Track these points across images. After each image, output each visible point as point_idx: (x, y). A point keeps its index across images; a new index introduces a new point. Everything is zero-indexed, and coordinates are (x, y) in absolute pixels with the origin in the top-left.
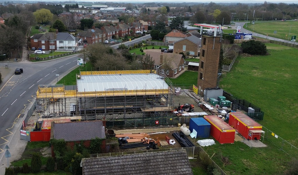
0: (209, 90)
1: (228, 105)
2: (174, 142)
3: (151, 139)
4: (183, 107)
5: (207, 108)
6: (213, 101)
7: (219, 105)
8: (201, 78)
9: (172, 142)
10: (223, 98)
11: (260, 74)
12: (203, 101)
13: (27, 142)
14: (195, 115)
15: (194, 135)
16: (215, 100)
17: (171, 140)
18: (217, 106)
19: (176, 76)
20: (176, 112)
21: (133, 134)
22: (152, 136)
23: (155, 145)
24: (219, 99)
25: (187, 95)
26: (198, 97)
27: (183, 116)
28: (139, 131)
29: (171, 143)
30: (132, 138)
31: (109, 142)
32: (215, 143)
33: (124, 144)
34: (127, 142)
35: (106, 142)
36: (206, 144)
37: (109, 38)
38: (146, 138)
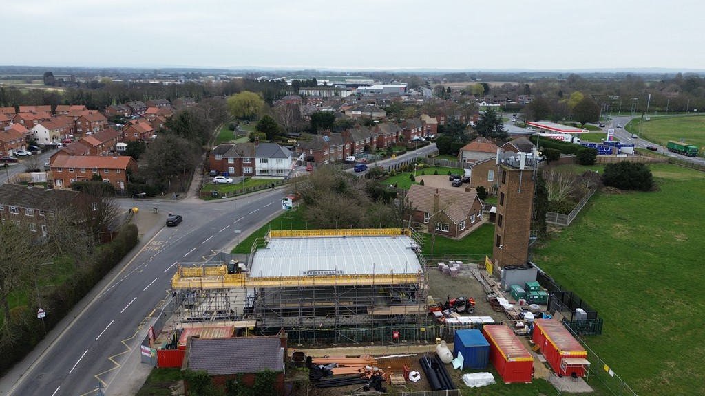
0: (510, 269)
1: (542, 301)
2: (418, 377)
3: (377, 369)
4: (454, 303)
5: (500, 306)
6: (514, 292)
7: (524, 301)
8: (498, 245)
9: (415, 376)
10: (535, 287)
11: (626, 232)
12: (499, 289)
13: (152, 367)
14: (470, 322)
15: (458, 363)
16: (520, 290)
17: (413, 373)
18: (522, 303)
19: (463, 235)
20: (438, 313)
21: (347, 357)
22: (381, 363)
23: (380, 381)
24: (527, 288)
25: (472, 277)
26: (492, 281)
27: (448, 324)
28: (361, 350)
29: (412, 378)
30: (344, 366)
31: (290, 376)
32: (494, 382)
33: (324, 379)
34: (332, 375)
35: (284, 376)
36: (477, 383)
37: (357, 150)
38: (368, 367)
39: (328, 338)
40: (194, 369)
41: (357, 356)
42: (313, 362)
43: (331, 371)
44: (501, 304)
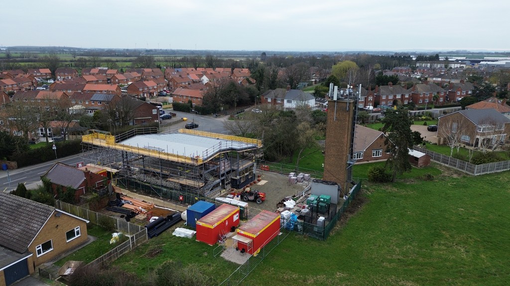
0: (316, 182)
7: (307, 206)
16: (312, 198)
18: (304, 207)
19: (357, 164)
31: (85, 195)
32: (190, 237)
33: (116, 207)
34: (121, 206)
35: (83, 194)
36: (179, 234)
37: (384, 103)
38: (140, 208)
39: (148, 190)
40: (47, 178)
41: (146, 202)
42: (123, 198)
43: (123, 204)
44: (285, 203)
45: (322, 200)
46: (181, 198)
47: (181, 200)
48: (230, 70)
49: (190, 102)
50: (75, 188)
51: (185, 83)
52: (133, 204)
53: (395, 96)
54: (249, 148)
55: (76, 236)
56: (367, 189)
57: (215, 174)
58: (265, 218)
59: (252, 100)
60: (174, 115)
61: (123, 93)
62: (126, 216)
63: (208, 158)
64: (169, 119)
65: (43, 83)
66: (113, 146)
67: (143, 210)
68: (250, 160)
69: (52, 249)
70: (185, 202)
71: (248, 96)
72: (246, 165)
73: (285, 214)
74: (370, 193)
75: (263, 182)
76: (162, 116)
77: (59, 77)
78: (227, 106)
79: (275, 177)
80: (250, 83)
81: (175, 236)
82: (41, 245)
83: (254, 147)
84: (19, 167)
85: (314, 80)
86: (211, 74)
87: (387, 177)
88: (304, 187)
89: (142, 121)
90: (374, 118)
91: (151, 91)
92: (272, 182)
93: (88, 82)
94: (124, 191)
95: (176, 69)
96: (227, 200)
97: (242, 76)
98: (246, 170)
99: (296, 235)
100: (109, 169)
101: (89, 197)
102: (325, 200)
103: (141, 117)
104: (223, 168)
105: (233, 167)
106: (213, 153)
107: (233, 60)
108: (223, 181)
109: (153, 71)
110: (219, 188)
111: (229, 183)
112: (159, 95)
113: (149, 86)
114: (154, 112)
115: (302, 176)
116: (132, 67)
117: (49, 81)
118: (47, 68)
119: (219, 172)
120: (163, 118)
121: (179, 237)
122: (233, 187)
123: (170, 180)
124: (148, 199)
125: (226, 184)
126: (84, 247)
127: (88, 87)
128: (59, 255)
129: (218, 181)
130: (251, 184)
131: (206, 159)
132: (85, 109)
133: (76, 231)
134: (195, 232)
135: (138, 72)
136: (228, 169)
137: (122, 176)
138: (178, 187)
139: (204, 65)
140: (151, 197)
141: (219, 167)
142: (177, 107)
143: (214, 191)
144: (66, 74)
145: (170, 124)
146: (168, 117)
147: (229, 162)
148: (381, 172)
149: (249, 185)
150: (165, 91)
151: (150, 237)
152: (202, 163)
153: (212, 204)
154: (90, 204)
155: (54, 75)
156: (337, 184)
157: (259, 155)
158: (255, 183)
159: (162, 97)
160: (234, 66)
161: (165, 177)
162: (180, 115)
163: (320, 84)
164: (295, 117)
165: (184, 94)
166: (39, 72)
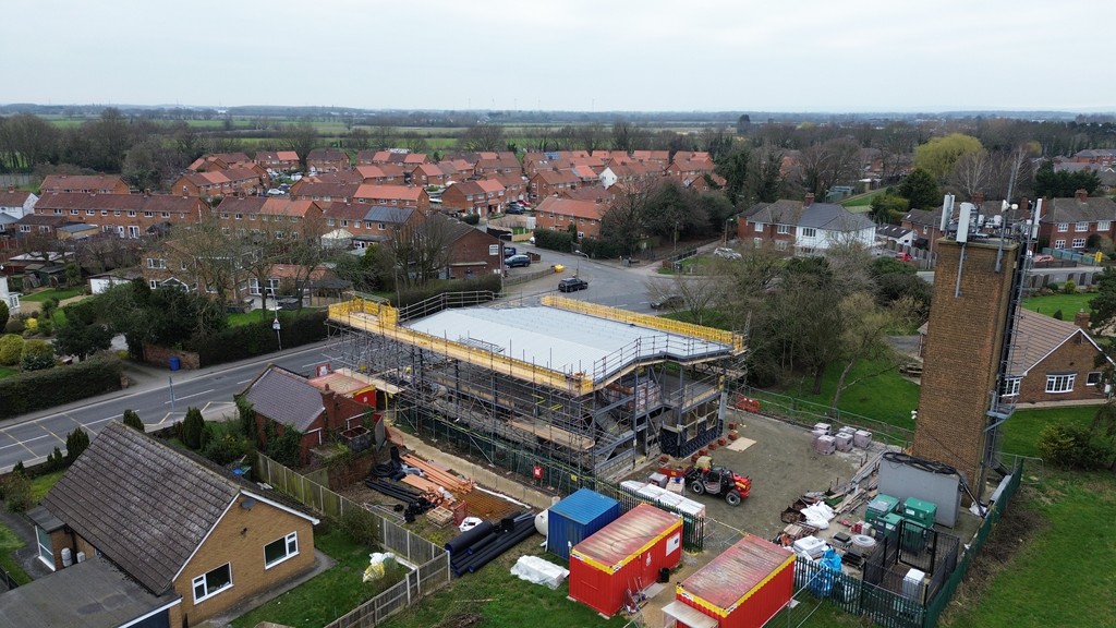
3: (449, 497)
9: (469, 525)
10: (917, 512)
17: (475, 520)
18: (858, 527)
20: (658, 477)
31: (322, 448)
32: (555, 585)
33: (387, 480)
34: (399, 479)
35: (317, 445)
36: (528, 574)
37: (1060, 242)
38: (441, 489)
39: (463, 443)
40: (248, 400)
41: (456, 474)
42: (405, 458)
43: (404, 475)
44: (803, 511)
45: (913, 513)
46: (537, 472)
47: (536, 477)
48: (666, 154)
49: (573, 228)
50: (301, 429)
51: (565, 184)
52: (426, 477)
53: (1094, 225)
54: (712, 355)
55: (289, 556)
56: (1039, 487)
57: (623, 417)
58: (754, 560)
59: (716, 226)
60: (536, 258)
61: (433, 206)
62: (406, 506)
63: (606, 378)
64: (523, 266)
65: (281, 181)
66: (390, 333)
67: (448, 495)
68: (713, 384)
69: (231, 585)
70: (546, 483)
71: (707, 218)
72: (702, 397)
73: (807, 546)
74: (1048, 501)
75: (741, 444)
76: (511, 259)
77: (313, 169)
78: (657, 240)
79: (776, 430)
80: (713, 185)
81: (516, 577)
82: (204, 576)
83: (723, 353)
84: (204, 364)
85: (868, 180)
86: (623, 164)
87: (1099, 456)
88: (856, 466)
89: (467, 271)
90: (1039, 283)
91: (491, 202)
92: (767, 446)
93: (366, 181)
94: (410, 441)
95: (547, 154)
96: (650, 491)
97: (693, 169)
98: (701, 409)
99: (839, 614)
100: (381, 385)
101: (330, 454)
102: (921, 515)
103: (464, 260)
104: (642, 402)
105: (667, 401)
106: (618, 366)
107: (675, 133)
108: (640, 436)
109: (498, 158)
110: (630, 453)
111: (655, 441)
112: (507, 212)
113: (487, 190)
114: (494, 250)
115: (849, 436)
116: (457, 150)
117: (293, 178)
118: (292, 149)
119: (633, 412)
120: (512, 265)
121: (527, 582)
122: (664, 450)
123: (515, 424)
124: (461, 466)
125: (649, 444)
126: (302, 585)
127: (364, 192)
128: (247, 599)
129: (629, 434)
130: (711, 447)
131: (601, 381)
132: (353, 239)
133: (287, 542)
134: (567, 572)
135: (468, 160)
136: (654, 406)
137: (409, 404)
138: (533, 444)
139: (609, 146)
140: (469, 461)
141: (632, 398)
142: (545, 240)
143: (618, 459)
144: (327, 162)
145: (526, 279)
146: (523, 263)
147: (658, 388)
148: (1080, 440)
149: (705, 448)
150: (520, 202)
151: (459, 572)
152: (590, 390)
153: (612, 503)
154: (330, 472)
155: (305, 164)
156: (954, 472)
157: (735, 374)
158: (721, 443)
159: (513, 216)
160: (676, 145)
161: (503, 414)
162: (550, 259)
163: (885, 189)
164: (830, 274)
165: (560, 209)
166: (277, 158)
